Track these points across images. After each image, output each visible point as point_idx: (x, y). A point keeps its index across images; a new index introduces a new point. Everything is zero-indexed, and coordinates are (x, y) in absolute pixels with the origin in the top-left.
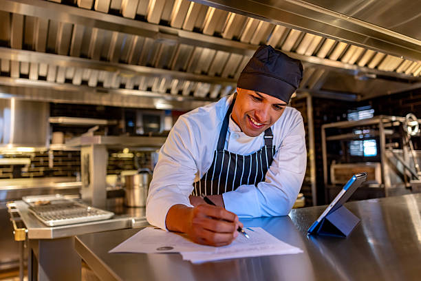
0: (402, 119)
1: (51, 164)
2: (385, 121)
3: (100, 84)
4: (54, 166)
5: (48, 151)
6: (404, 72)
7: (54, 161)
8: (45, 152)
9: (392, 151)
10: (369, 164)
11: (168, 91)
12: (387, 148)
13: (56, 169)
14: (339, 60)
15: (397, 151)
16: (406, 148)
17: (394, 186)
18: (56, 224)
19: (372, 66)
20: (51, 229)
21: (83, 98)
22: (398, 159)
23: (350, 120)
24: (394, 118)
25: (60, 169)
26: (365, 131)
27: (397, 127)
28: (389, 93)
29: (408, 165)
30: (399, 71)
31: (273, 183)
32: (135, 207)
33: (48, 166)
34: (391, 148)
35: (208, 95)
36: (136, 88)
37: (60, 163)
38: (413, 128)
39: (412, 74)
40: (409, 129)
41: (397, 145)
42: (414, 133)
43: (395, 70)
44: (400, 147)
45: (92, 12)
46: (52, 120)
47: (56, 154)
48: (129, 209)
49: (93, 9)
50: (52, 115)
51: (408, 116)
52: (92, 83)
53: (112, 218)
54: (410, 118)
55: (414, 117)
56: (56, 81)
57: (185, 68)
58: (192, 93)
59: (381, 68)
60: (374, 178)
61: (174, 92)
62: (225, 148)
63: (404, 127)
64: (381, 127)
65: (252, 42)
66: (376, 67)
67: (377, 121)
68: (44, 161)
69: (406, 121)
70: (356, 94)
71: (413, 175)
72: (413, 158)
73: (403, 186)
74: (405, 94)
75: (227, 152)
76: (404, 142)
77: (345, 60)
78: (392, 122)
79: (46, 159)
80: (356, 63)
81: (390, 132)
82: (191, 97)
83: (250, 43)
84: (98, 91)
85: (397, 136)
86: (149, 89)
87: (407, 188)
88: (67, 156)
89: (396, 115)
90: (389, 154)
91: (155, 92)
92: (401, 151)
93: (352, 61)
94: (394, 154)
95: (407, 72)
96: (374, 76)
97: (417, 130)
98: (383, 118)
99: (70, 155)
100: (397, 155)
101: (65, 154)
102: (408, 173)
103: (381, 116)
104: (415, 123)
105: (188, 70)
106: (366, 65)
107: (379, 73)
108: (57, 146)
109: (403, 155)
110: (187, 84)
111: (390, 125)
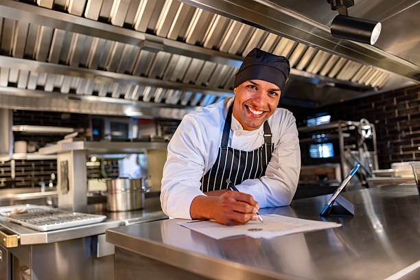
0: (357, 124)
1: (13, 175)
2: (343, 125)
3: (72, 91)
4: (16, 176)
5: (10, 161)
6: (357, 82)
7: (16, 171)
8: (6, 162)
9: (349, 152)
10: (329, 165)
11: (141, 99)
12: (345, 150)
13: (18, 179)
14: (304, 69)
15: (354, 152)
16: (361, 150)
17: (353, 184)
18: (50, 229)
19: (332, 75)
20: (46, 233)
21: (50, 106)
22: (355, 160)
23: (309, 125)
24: (350, 123)
25: (23, 179)
26: (323, 135)
27: (352, 130)
28: (342, 101)
29: (363, 164)
30: (354, 80)
31: (275, 176)
32: (118, 212)
33: (10, 177)
34: (349, 150)
35: (179, 102)
36: (109, 95)
37: (23, 173)
38: (367, 131)
39: (364, 84)
40: (364, 132)
41: (354, 146)
42: (367, 136)
43: (350, 80)
44: (356, 149)
45: (83, 19)
46: (15, 128)
47: (19, 164)
48: (112, 214)
49: (83, 16)
50: (16, 123)
51: (362, 121)
52: (65, 90)
53: (104, 221)
54: (364, 122)
55: (367, 122)
56: (27, 88)
57: (161, 76)
58: (163, 101)
59: (339, 77)
60: (335, 177)
61: (145, 99)
62: (229, 146)
63: (359, 131)
64: (340, 130)
65: (230, 52)
66: (335, 77)
67: (336, 125)
68: (5, 172)
69: (360, 125)
70: (315, 102)
71: (367, 173)
72: (367, 158)
73: (360, 184)
74: (357, 102)
75: (231, 149)
76: (359, 144)
77: (310, 69)
78: (348, 126)
79: (7, 169)
80: (318, 73)
81: (347, 135)
82: (163, 105)
83: (228, 53)
84: (70, 98)
85: (353, 138)
86: (122, 97)
87: (363, 185)
88: (31, 166)
89: (352, 120)
90: (347, 155)
91: (127, 99)
92: (357, 152)
93: (315, 71)
94: (352, 155)
95: (360, 82)
96: (332, 85)
97: (369, 133)
98: (342, 123)
99: (33, 164)
100: (354, 156)
101: (29, 164)
102: (363, 172)
103: (340, 121)
104: (367, 127)
105: (164, 78)
106: (327, 75)
107: (337, 82)
108: (20, 155)
109: (359, 155)
110: (160, 91)
111: (346, 129)
